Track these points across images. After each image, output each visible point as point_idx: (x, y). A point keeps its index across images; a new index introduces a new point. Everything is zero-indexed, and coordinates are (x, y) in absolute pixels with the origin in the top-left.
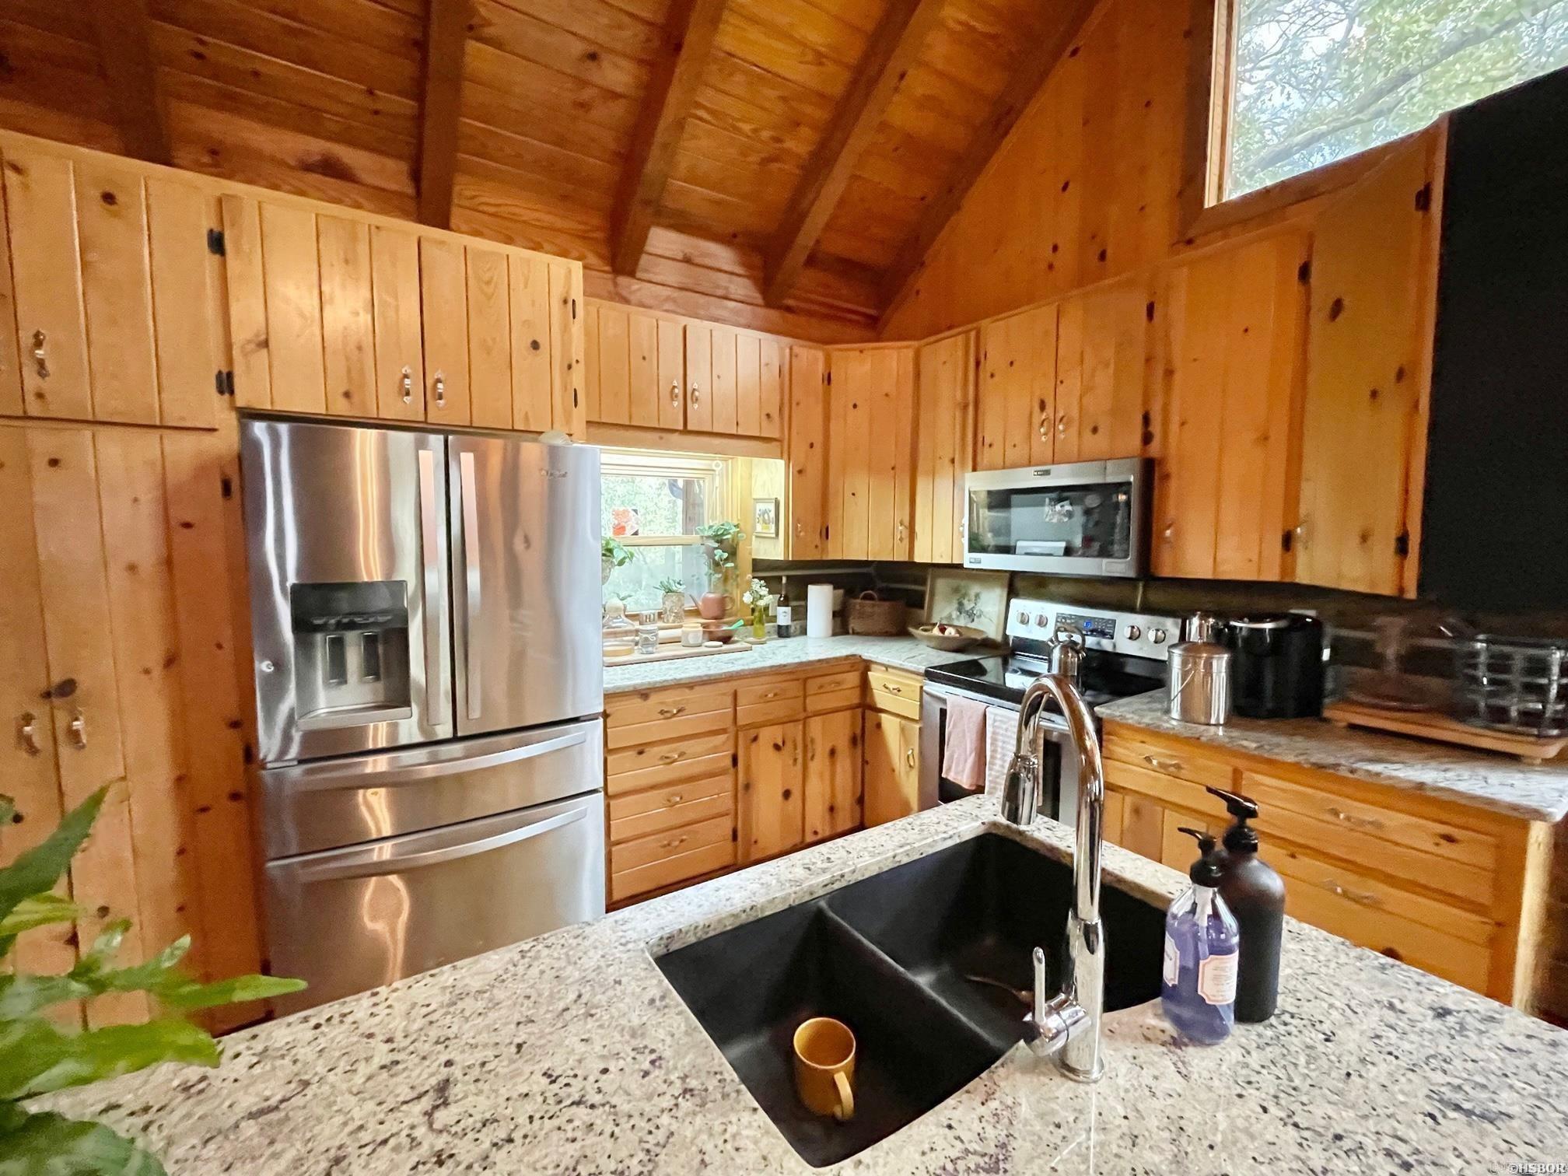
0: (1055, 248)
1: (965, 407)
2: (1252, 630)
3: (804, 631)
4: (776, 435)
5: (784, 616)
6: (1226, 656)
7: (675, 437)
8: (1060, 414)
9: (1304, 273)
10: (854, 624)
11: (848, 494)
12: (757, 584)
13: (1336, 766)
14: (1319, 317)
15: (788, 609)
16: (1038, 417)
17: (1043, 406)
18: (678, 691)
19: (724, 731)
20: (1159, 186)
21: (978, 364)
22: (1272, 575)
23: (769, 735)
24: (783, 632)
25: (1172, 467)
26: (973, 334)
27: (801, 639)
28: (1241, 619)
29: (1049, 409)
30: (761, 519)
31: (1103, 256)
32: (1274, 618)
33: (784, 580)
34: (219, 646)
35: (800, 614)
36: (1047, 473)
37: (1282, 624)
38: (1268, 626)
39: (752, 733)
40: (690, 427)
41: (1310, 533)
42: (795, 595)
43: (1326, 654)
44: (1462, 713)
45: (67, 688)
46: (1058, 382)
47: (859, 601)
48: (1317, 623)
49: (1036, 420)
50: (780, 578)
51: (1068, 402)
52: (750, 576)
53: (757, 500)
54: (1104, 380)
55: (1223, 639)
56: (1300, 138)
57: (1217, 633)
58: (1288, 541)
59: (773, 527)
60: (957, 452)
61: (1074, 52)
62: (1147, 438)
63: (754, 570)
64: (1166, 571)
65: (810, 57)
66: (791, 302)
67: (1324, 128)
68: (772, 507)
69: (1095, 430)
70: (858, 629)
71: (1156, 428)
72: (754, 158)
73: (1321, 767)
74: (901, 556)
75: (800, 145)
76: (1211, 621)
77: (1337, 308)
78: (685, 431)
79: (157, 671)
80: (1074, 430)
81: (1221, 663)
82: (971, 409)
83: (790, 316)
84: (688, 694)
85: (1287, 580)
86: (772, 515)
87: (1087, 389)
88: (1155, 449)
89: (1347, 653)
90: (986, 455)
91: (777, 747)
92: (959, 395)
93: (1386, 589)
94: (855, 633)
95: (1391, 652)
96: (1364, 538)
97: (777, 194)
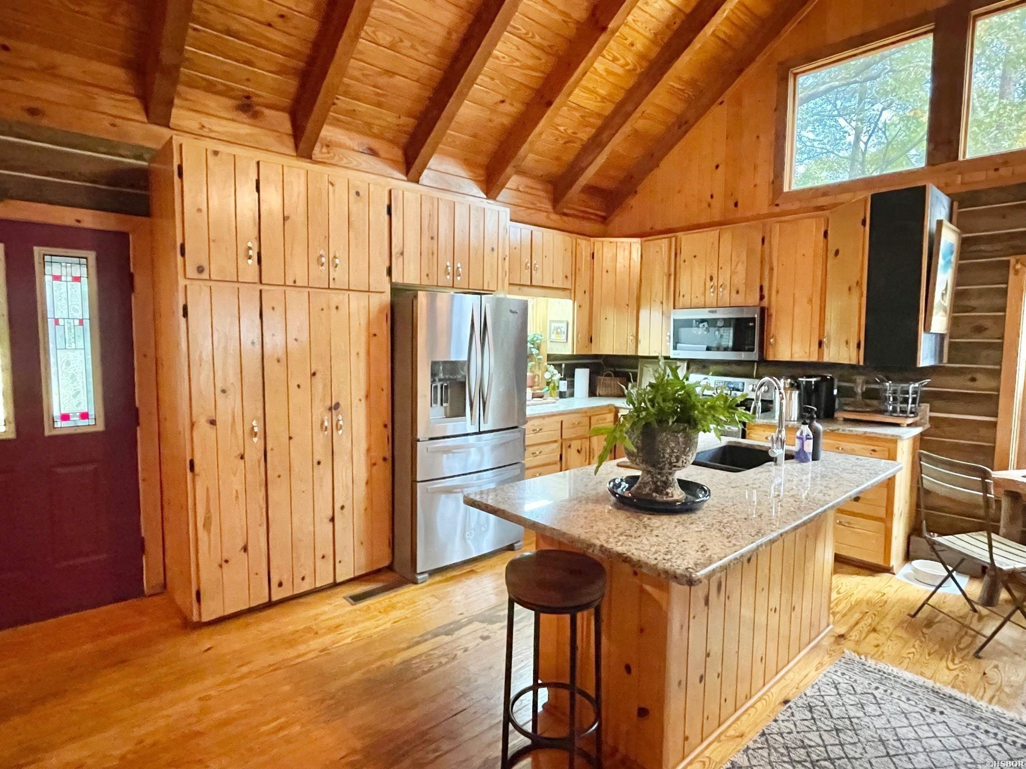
0: (712, 197)
1: (670, 275)
2: (806, 382)
3: (572, 395)
4: (569, 287)
5: (563, 386)
6: (797, 392)
7: (525, 289)
8: (720, 283)
9: (826, 234)
10: (599, 391)
11: (603, 318)
12: (552, 368)
13: (838, 429)
14: (831, 254)
15: (566, 382)
16: (709, 284)
17: (711, 279)
18: (539, 420)
19: (555, 441)
20: (764, 176)
21: (676, 254)
22: (814, 358)
23: (576, 444)
24: (562, 395)
25: (773, 311)
26: (673, 239)
27: (571, 399)
28: (802, 377)
29: (715, 280)
30: (555, 332)
31: (736, 205)
32: (815, 376)
33: (563, 366)
34: (383, 390)
35: (571, 385)
36: (715, 312)
37: (819, 379)
38: (813, 380)
39: (569, 443)
40: (534, 283)
41: (829, 340)
42: (569, 375)
43: (835, 392)
44: (883, 412)
45: (337, 406)
46: (719, 268)
47: (602, 378)
48: (832, 378)
49: (708, 287)
50: (561, 365)
51: (724, 277)
52: (546, 363)
53: (552, 321)
54: (741, 269)
55: (795, 386)
56: (822, 88)
57: (792, 385)
58: (820, 344)
59: (564, 337)
60: (665, 298)
61: (721, 103)
62: (762, 297)
63: (548, 360)
64: (771, 358)
65: (599, 99)
66: (566, 211)
67: (837, 83)
68: (564, 325)
69: (738, 292)
70: (601, 393)
71: (766, 293)
72: (561, 142)
73: (833, 431)
74: (630, 352)
75: (585, 135)
76: (789, 380)
77: (837, 253)
78: (531, 286)
79: (363, 400)
80: (727, 292)
81: (795, 394)
82: (672, 277)
83: (565, 218)
84: (542, 421)
85: (820, 361)
86: (564, 329)
87: (733, 273)
88: (765, 303)
89: (843, 392)
90: (681, 301)
91: (578, 451)
92: (666, 270)
93: (854, 362)
94: (600, 396)
95: (859, 391)
96: (847, 343)
97: (569, 157)
